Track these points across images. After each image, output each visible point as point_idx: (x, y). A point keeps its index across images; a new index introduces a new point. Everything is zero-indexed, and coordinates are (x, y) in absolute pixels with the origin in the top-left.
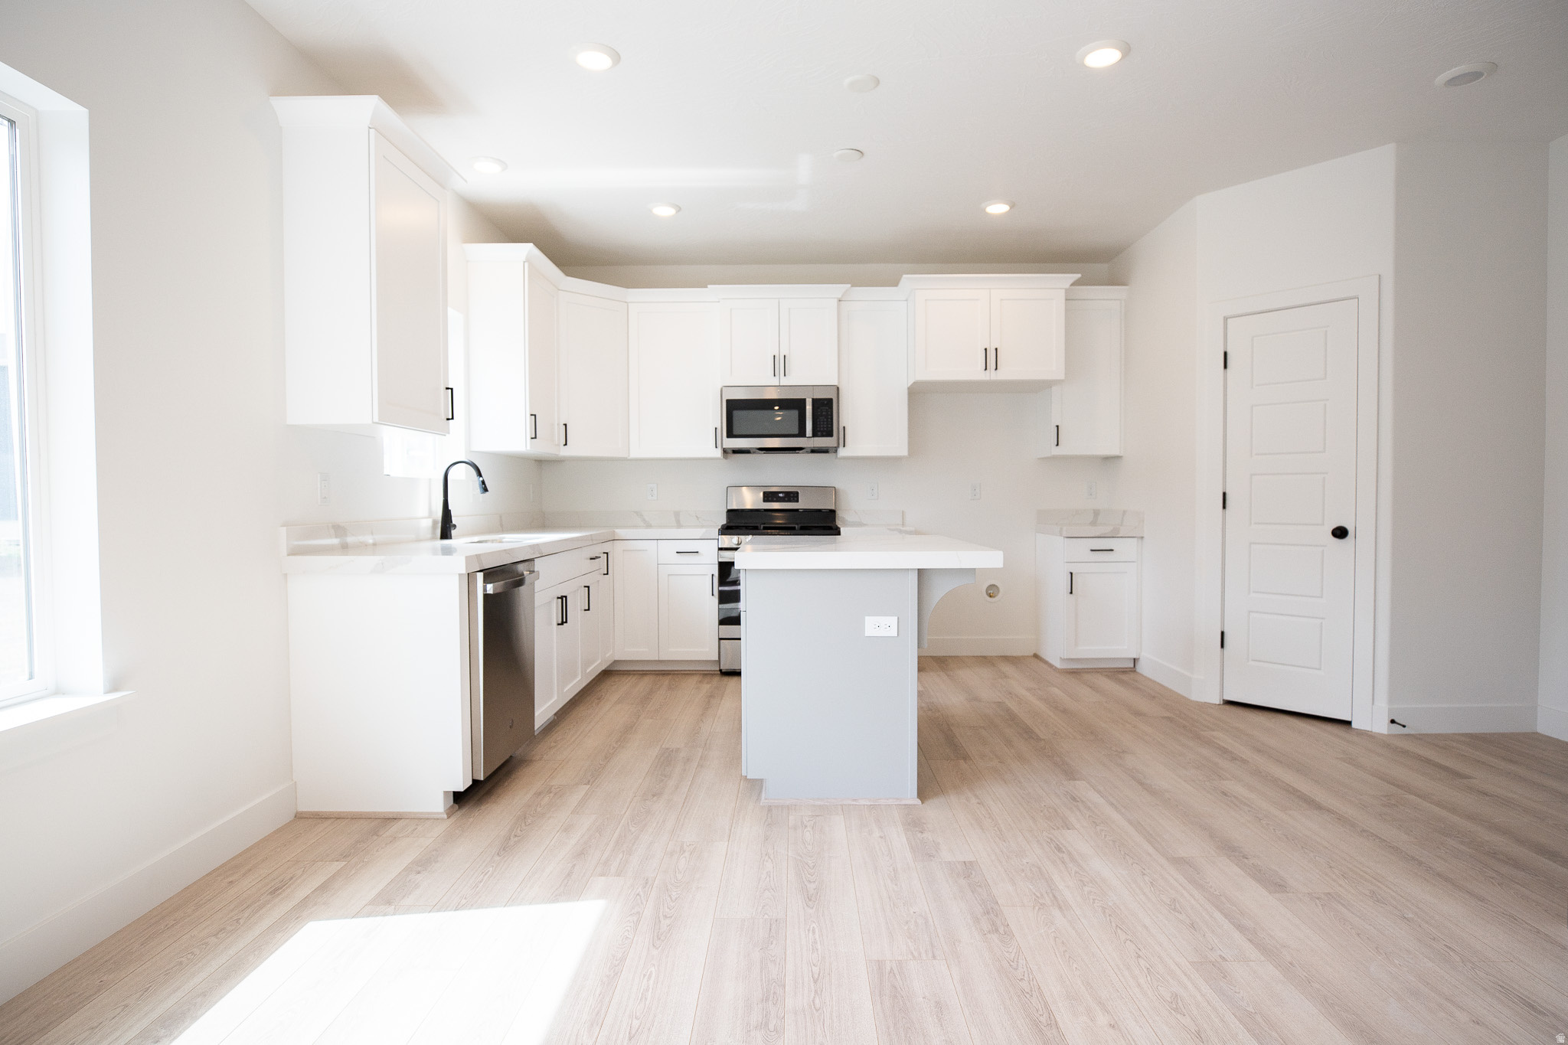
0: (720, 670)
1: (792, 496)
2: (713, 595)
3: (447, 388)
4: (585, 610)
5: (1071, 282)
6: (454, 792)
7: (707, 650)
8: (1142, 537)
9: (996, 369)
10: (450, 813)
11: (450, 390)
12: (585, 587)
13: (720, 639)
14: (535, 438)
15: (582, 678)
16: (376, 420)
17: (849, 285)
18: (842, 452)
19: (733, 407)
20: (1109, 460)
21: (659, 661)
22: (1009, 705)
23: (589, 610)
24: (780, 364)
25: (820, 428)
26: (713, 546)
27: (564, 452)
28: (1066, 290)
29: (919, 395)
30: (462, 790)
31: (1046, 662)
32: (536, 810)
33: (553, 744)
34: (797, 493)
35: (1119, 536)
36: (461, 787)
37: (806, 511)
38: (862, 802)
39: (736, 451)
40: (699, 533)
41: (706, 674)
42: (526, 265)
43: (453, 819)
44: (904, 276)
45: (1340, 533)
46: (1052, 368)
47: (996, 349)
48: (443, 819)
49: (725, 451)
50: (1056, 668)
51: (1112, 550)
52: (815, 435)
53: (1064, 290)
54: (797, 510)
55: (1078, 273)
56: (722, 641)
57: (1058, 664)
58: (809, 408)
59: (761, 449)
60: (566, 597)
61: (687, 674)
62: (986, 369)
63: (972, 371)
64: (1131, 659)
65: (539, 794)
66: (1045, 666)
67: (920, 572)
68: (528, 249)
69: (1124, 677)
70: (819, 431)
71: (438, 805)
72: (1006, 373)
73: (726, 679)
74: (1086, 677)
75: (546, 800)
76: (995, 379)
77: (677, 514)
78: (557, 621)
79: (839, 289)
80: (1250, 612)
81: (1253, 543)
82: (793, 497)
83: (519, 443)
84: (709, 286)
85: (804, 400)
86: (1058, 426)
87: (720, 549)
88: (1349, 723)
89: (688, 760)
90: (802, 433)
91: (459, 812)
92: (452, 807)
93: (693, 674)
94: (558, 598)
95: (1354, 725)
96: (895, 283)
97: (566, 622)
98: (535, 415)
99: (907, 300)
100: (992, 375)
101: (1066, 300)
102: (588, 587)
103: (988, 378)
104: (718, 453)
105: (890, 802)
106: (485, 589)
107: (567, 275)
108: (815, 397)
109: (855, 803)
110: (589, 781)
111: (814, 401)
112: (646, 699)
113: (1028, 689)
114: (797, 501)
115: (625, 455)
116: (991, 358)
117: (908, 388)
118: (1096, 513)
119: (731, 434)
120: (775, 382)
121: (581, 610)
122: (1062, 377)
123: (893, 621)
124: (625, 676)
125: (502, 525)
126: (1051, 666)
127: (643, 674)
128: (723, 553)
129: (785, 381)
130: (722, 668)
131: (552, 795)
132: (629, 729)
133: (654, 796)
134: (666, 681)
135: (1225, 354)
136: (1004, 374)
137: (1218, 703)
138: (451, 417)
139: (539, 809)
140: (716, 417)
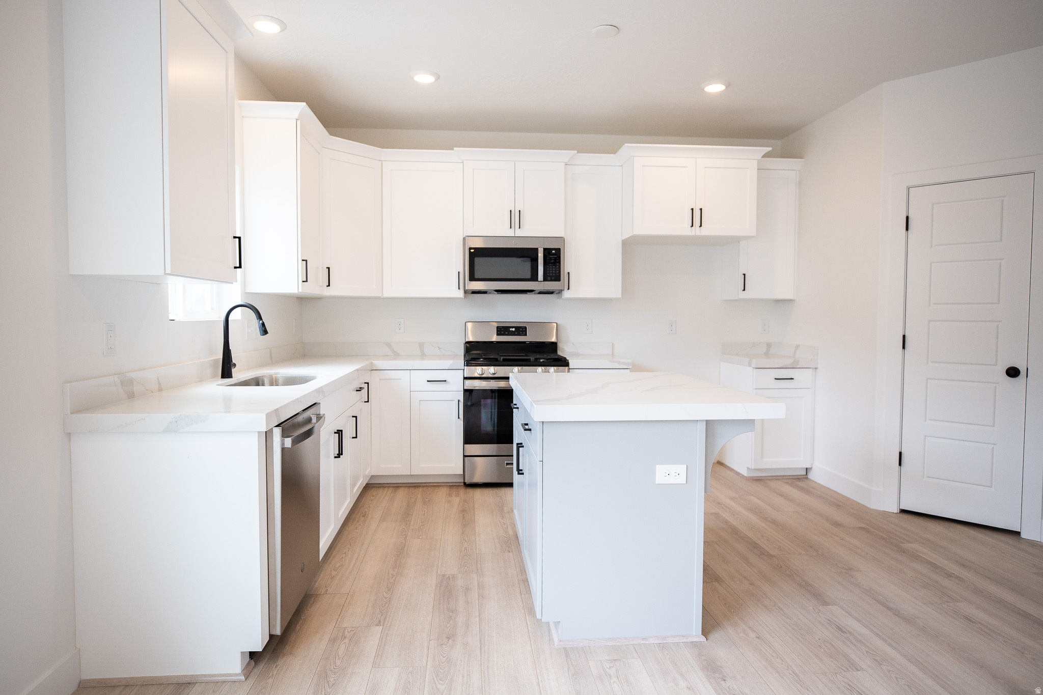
0: (465, 483)
1: (521, 330)
2: (459, 418)
3: (235, 237)
4: (353, 438)
5: (762, 155)
6: (250, 652)
7: (454, 465)
8: (816, 368)
9: (701, 226)
10: (247, 672)
11: (237, 239)
12: (353, 417)
13: (464, 456)
14: (307, 281)
15: (351, 499)
16: (168, 271)
17: (576, 152)
18: (567, 294)
19: (477, 255)
20: (780, 302)
21: (411, 475)
22: (724, 516)
23: (356, 437)
24: (515, 218)
25: (550, 273)
26: (459, 375)
27: (328, 292)
28: (758, 160)
29: (630, 246)
30: (261, 650)
31: (732, 470)
32: (335, 663)
33: (334, 573)
34: (526, 328)
35: (797, 367)
36: (258, 646)
37: (531, 343)
38: (651, 641)
39: (474, 292)
40: (447, 363)
41: (452, 486)
42: (299, 122)
43: (251, 680)
44: (626, 145)
45: (1013, 372)
46: (745, 225)
47: (701, 209)
48: (240, 681)
49: (466, 292)
50: (743, 475)
51: (793, 379)
52: (545, 279)
53: (757, 161)
54: (524, 342)
55: (769, 147)
56: (466, 458)
57: (745, 473)
58: (541, 255)
59: (498, 291)
60: (341, 431)
61: (434, 486)
62: (692, 226)
63: (681, 228)
64: (804, 468)
65: (333, 640)
66: (732, 473)
67: (708, 423)
68: (299, 108)
69: (801, 484)
70: (549, 276)
71: (234, 666)
72: (708, 230)
73: (471, 491)
74: (772, 484)
75: (342, 648)
76: (699, 234)
77: (421, 345)
78: (334, 454)
79: (566, 155)
80: (925, 436)
81: (930, 379)
82: (523, 331)
83: (291, 285)
84: (455, 148)
85: (537, 249)
86: (744, 275)
87: (465, 378)
88: (1018, 533)
89: (467, 590)
90: (534, 278)
91: (256, 670)
92: (248, 664)
93: (440, 486)
94: (335, 433)
95: (1023, 535)
96: (613, 151)
97: (342, 454)
98: (306, 261)
99: (622, 166)
100: (696, 231)
101: (758, 169)
102: (356, 417)
103: (693, 234)
104: (461, 294)
105: (677, 640)
106: (283, 444)
107: (331, 135)
108: (545, 247)
109: (644, 642)
110: (380, 621)
111: (545, 249)
112: (406, 516)
113: (732, 499)
114: (526, 335)
115: (378, 294)
116: (697, 217)
117: (622, 241)
118: (769, 345)
119: (472, 278)
120: (510, 233)
121: (350, 438)
122: (754, 234)
123: (682, 469)
124: (381, 490)
125: (271, 358)
126: (738, 474)
127: (397, 486)
128: (468, 382)
129: (519, 233)
130: (466, 481)
131: (347, 641)
132: (400, 553)
133: (448, 638)
134: (419, 493)
135: (907, 218)
136: (706, 231)
137: (896, 512)
138: (238, 266)
139: (338, 662)
140: (458, 263)
